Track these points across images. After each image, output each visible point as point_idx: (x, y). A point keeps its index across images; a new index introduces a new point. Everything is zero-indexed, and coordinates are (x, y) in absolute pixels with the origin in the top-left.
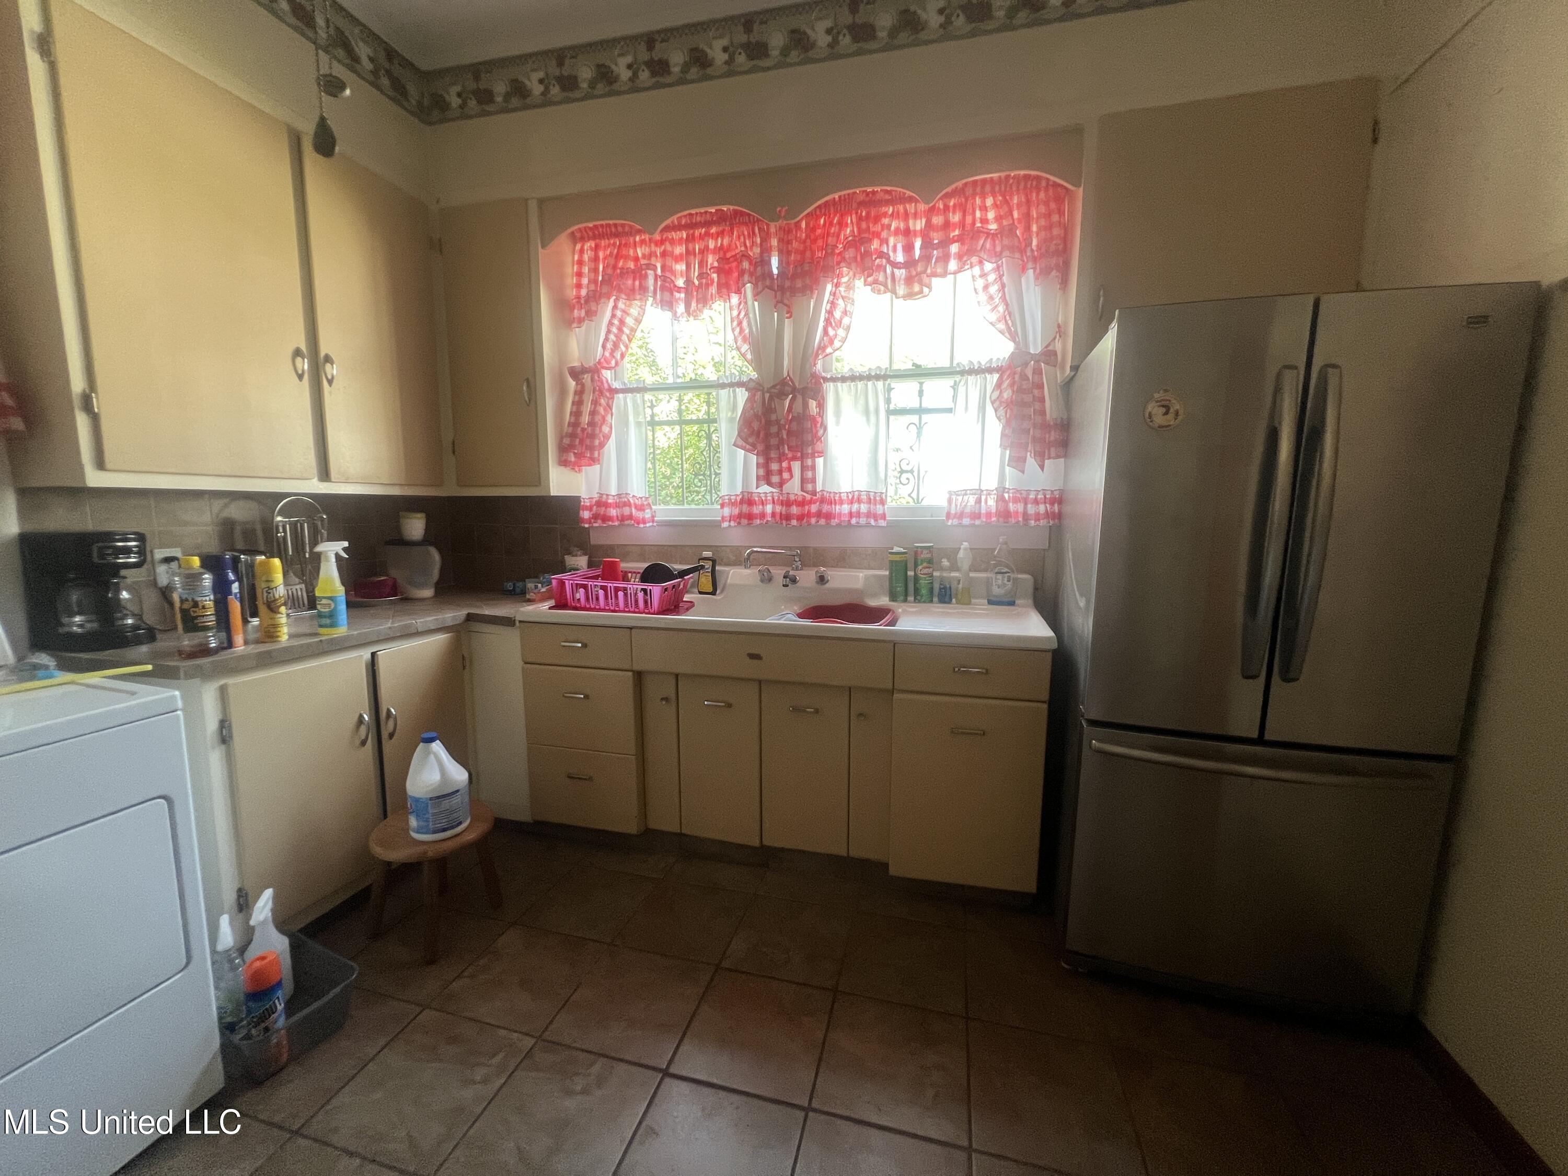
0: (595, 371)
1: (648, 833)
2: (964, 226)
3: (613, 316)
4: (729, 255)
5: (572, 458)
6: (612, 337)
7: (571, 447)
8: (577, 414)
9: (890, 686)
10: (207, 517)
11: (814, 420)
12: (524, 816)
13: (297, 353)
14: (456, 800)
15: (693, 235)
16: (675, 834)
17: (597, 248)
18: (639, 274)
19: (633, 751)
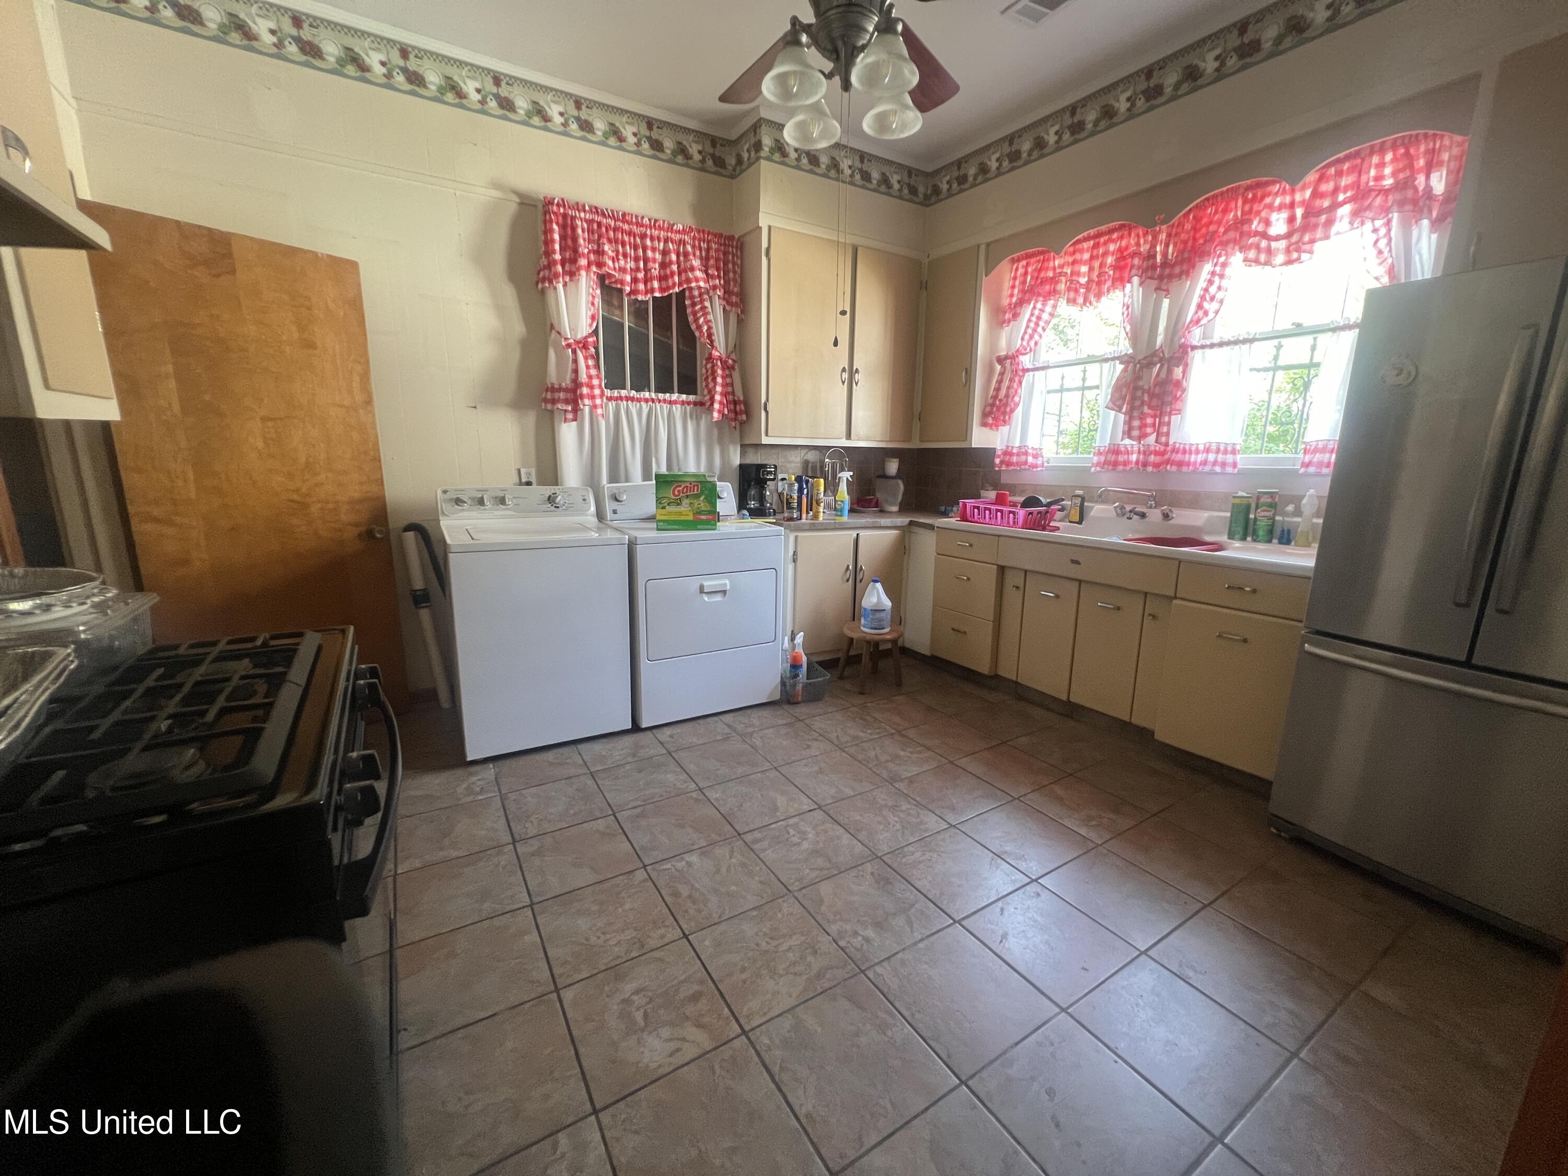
0: (1013, 357)
1: (996, 677)
2: (1358, 186)
3: (1032, 315)
4: (1125, 254)
5: (990, 421)
6: (1030, 331)
7: (991, 413)
8: (998, 389)
9: (1172, 594)
10: (798, 459)
11: (1178, 384)
12: (927, 652)
13: (844, 370)
14: (883, 615)
15: (1098, 243)
16: (1013, 682)
17: (1028, 265)
18: (1054, 281)
19: (991, 618)
